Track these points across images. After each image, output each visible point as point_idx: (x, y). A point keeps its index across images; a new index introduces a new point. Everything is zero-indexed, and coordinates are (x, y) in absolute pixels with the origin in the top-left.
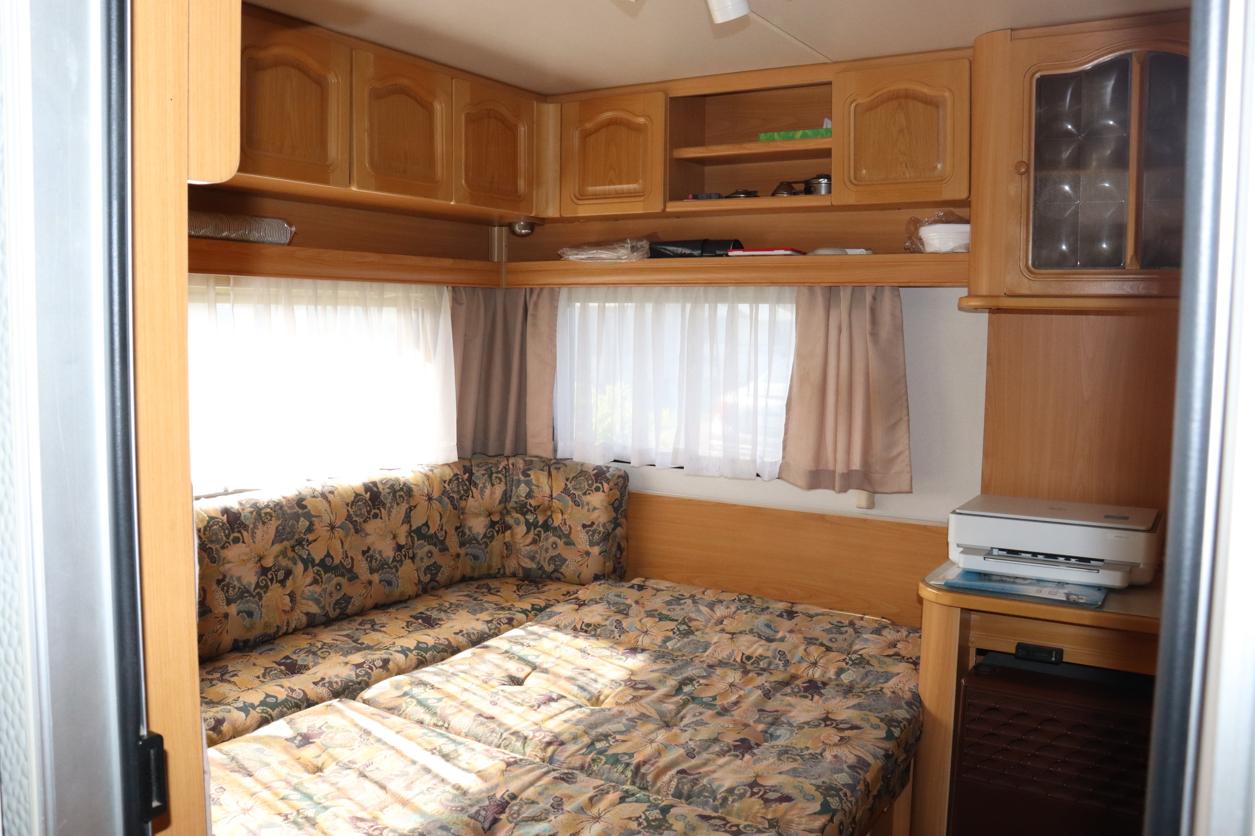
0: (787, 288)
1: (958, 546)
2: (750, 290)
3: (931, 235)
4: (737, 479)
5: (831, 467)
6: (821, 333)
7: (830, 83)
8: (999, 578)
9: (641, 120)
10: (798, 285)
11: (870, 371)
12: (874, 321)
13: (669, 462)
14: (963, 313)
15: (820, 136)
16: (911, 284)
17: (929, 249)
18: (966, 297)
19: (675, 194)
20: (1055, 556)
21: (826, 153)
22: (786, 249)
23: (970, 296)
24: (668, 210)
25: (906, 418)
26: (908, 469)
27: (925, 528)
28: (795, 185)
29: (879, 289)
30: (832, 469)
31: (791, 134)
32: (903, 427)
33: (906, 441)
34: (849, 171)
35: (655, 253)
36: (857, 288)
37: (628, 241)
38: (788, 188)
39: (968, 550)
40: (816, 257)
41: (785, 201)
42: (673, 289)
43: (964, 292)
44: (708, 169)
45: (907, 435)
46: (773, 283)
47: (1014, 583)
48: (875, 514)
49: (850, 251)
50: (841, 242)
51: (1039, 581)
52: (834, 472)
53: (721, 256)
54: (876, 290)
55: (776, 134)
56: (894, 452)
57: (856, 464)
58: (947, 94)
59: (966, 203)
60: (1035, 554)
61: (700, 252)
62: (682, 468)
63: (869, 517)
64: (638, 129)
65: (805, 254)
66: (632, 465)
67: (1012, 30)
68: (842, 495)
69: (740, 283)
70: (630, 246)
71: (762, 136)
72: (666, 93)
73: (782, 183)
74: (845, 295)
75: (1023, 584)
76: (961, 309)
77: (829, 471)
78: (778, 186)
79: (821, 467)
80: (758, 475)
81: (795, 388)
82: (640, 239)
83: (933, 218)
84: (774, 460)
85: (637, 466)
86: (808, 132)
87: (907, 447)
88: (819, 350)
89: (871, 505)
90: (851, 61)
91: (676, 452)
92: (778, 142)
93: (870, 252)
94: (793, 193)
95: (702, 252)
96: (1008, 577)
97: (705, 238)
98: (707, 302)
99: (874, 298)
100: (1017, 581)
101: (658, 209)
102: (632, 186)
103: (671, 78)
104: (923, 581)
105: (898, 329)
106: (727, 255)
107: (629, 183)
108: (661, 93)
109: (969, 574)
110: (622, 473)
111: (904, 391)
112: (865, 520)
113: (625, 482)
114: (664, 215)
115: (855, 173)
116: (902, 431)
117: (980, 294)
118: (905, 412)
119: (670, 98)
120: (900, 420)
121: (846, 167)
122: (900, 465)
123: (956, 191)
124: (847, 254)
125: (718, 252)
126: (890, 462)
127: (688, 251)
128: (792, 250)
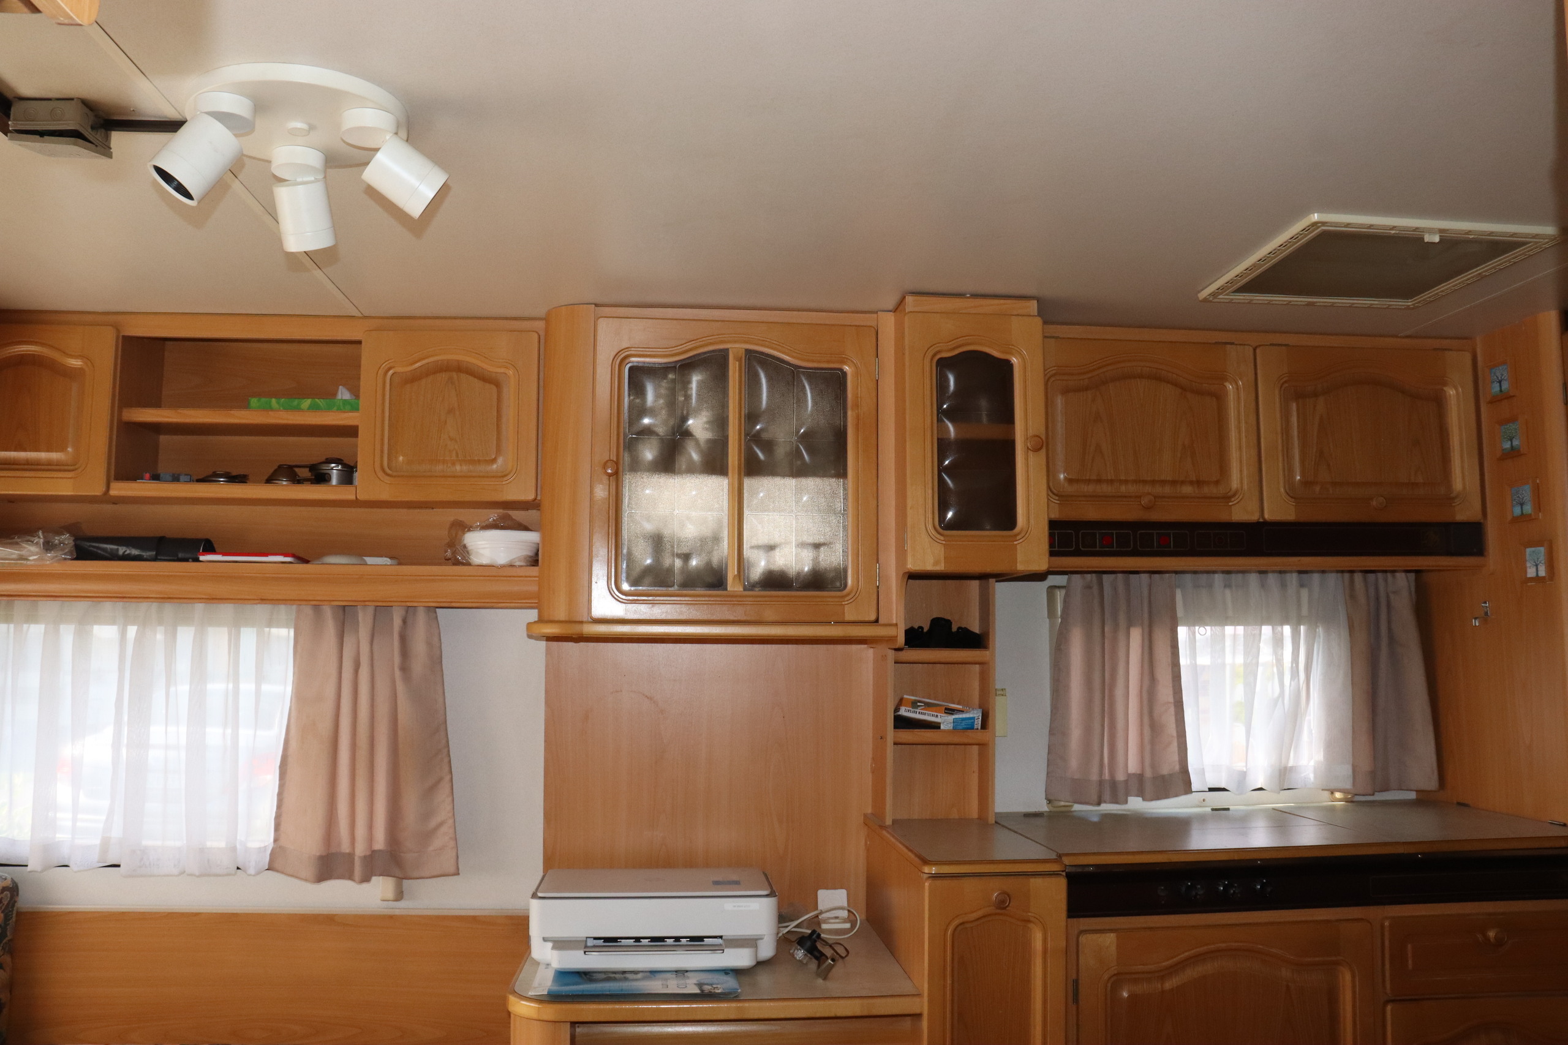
0: (282, 608)
1: (545, 940)
2: (227, 610)
3: (480, 543)
4: (209, 875)
5: (345, 848)
6: (333, 671)
7: (359, 342)
8: (603, 976)
9: (75, 363)
10: (299, 602)
11: (400, 717)
12: (405, 653)
13: (94, 858)
14: (532, 641)
15: (335, 408)
16: (454, 605)
17: (476, 560)
18: (535, 622)
19: (124, 469)
20: (661, 939)
21: (351, 432)
22: (286, 555)
23: (541, 620)
24: (113, 492)
25: (448, 778)
26: (452, 843)
27: (474, 919)
28: (297, 470)
29: (410, 611)
30: (347, 851)
31: (296, 402)
32: (445, 786)
33: (449, 807)
34: (382, 457)
35: (82, 553)
36: (381, 610)
37: (40, 533)
38: (289, 473)
39: (560, 944)
40: (323, 566)
41: (284, 490)
42: (108, 605)
43: (532, 615)
44: (163, 439)
45: (450, 799)
46: (263, 600)
47: (626, 979)
48: (405, 907)
49: (370, 560)
50: (358, 547)
51: (653, 973)
52: (351, 856)
53: (186, 560)
54: (407, 612)
55: (274, 400)
56: (433, 823)
57: (380, 842)
58: (511, 372)
59: (533, 505)
60: (638, 939)
61: (155, 553)
62: (118, 866)
63: (397, 912)
64: (70, 374)
65: (307, 562)
66: (29, 869)
67: (596, 305)
68: (365, 885)
69: (213, 599)
70: (42, 541)
71: (254, 402)
72: (118, 331)
73: (280, 467)
74: (365, 619)
75: (636, 980)
76: (530, 637)
77: (344, 854)
78: (276, 471)
79: (333, 850)
80: (238, 868)
81: (293, 744)
82: (59, 533)
83: (487, 523)
84: (262, 845)
85: (39, 870)
86: (320, 402)
87: (451, 815)
88: (330, 691)
89: (399, 895)
90: (387, 318)
91: (105, 844)
92: (279, 413)
93: (394, 562)
94: (296, 480)
95: (157, 555)
96: (615, 973)
97: (162, 535)
98: (160, 623)
99: (404, 621)
100: (627, 975)
101: (98, 490)
102: (54, 456)
103: (129, 310)
104: (514, 993)
105: (436, 662)
106: (197, 560)
107: (48, 450)
108: (111, 328)
109: (563, 975)
110: (8, 883)
111: (444, 741)
112: (391, 917)
113: (12, 897)
114: (106, 498)
115: (389, 459)
116: (442, 794)
117: (556, 619)
118: (447, 769)
119: (123, 336)
120: (440, 780)
121: (378, 452)
122: (441, 840)
123: (521, 490)
124: (366, 564)
125: (180, 555)
126: (427, 836)
127: (135, 552)
128: (293, 556)
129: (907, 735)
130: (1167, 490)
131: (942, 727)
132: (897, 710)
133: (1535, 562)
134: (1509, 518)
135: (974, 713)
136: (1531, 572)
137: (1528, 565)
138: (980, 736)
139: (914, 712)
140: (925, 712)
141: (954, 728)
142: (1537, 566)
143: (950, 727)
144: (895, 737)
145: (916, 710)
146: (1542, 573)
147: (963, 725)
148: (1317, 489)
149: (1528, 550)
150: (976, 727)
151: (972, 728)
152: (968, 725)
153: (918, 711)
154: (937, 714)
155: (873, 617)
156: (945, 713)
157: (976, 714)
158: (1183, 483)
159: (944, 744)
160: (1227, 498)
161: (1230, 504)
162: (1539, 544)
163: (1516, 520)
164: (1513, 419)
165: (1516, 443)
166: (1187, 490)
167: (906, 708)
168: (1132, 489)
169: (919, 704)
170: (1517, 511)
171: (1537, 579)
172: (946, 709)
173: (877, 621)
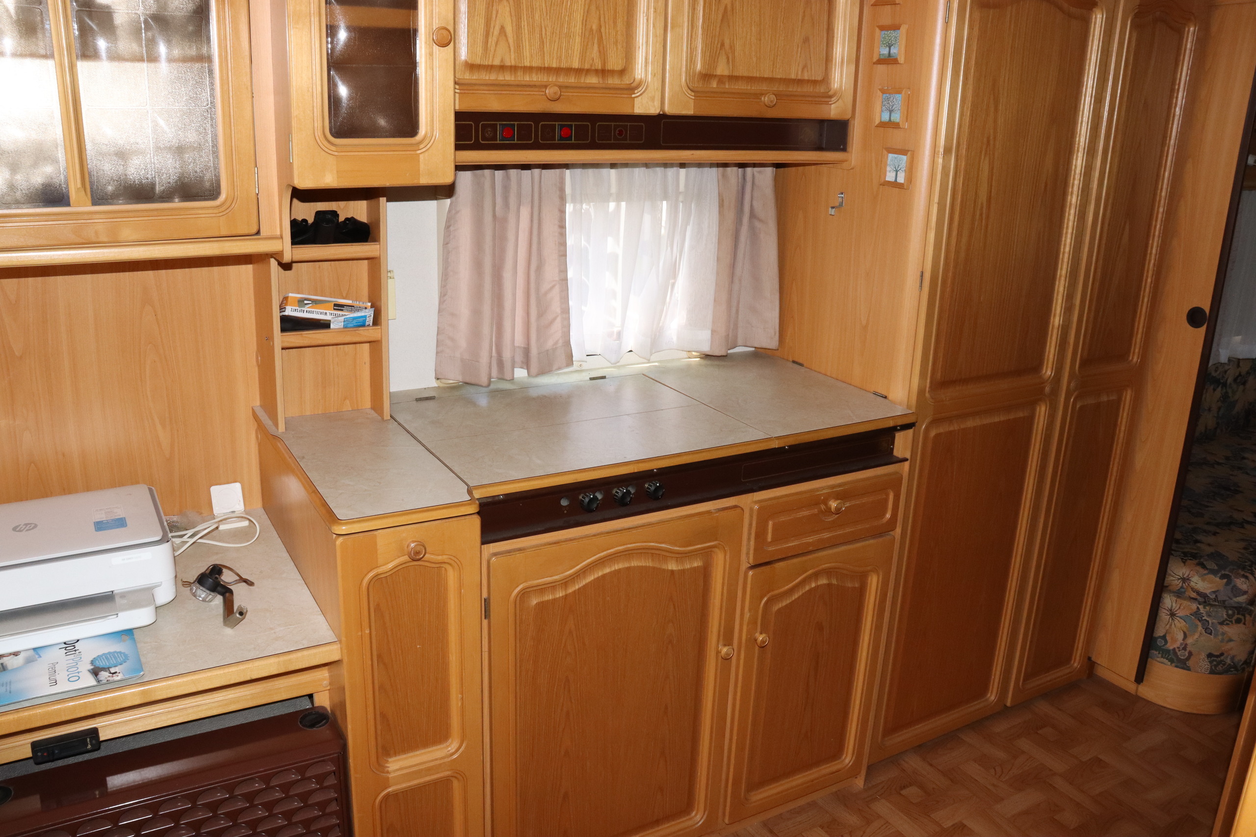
129: (295, 338)
130: (572, 80)
131: (332, 326)
132: (282, 309)
133: (895, 168)
134: (877, 122)
135: (365, 312)
136: (890, 177)
137: (888, 169)
138: (371, 333)
139: (301, 311)
140: (312, 310)
141: (345, 327)
142: (897, 171)
143: (341, 325)
144: (282, 342)
145: (303, 309)
146: (901, 179)
147: (355, 323)
148: (714, 84)
149: (890, 155)
150: (367, 323)
151: (363, 325)
152: (359, 322)
153: (305, 309)
154: (326, 311)
155: (255, 230)
156: (334, 309)
157: (369, 313)
158: (588, 71)
159: (333, 345)
160: (631, 89)
161: (633, 96)
162: (903, 152)
163: (883, 125)
164: (896, 27)
165: (894, 51)
166: (593, 80)
167: (293, 308)
168: (535, 78)
169: (306, 302)
170: (885, 117)
171: (895, 184)
172: (335, 305)
173: (258, 233)
